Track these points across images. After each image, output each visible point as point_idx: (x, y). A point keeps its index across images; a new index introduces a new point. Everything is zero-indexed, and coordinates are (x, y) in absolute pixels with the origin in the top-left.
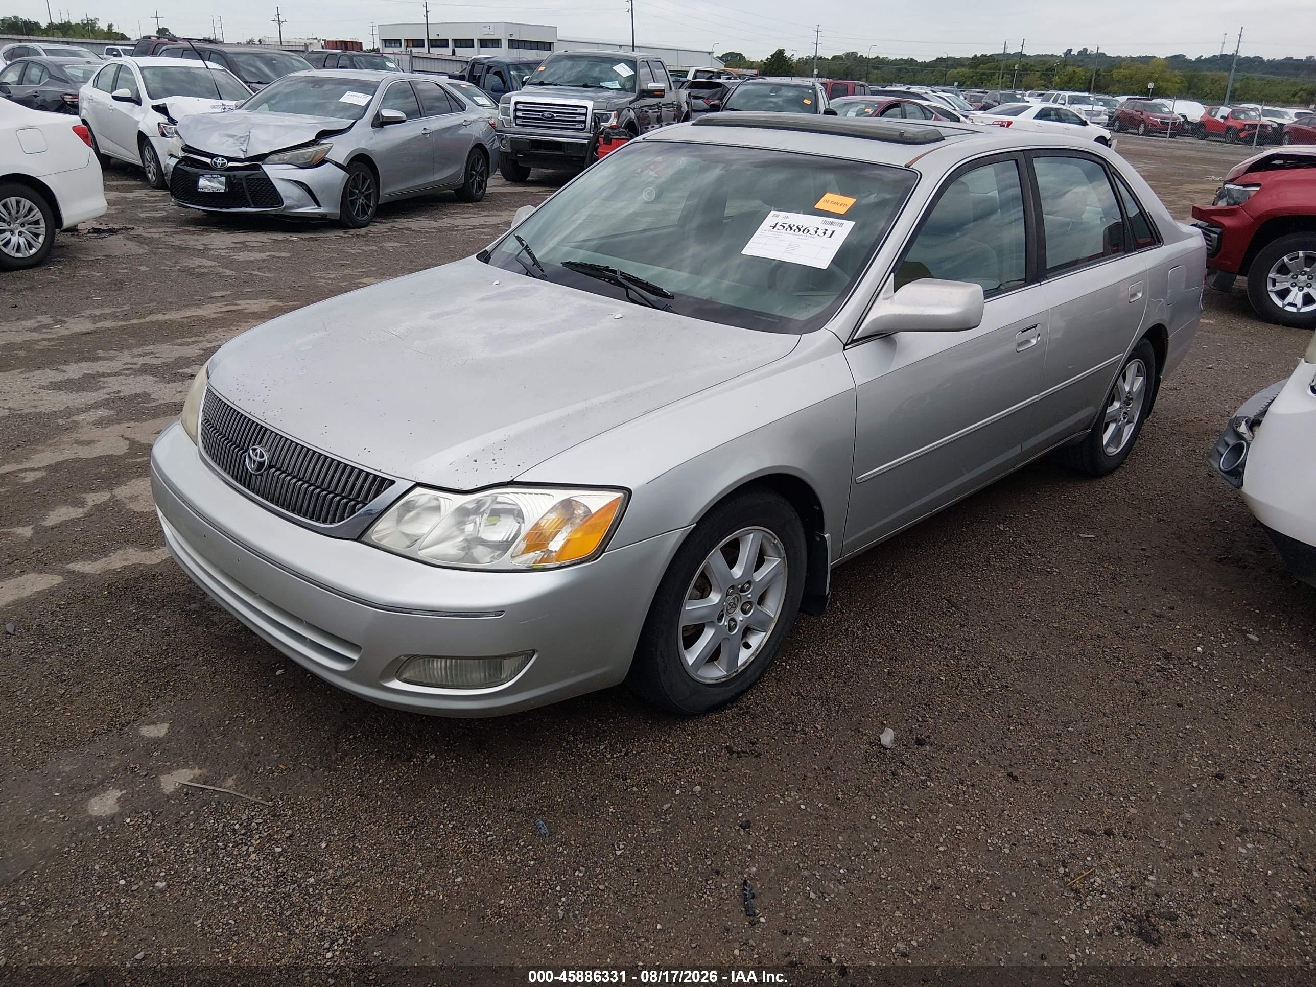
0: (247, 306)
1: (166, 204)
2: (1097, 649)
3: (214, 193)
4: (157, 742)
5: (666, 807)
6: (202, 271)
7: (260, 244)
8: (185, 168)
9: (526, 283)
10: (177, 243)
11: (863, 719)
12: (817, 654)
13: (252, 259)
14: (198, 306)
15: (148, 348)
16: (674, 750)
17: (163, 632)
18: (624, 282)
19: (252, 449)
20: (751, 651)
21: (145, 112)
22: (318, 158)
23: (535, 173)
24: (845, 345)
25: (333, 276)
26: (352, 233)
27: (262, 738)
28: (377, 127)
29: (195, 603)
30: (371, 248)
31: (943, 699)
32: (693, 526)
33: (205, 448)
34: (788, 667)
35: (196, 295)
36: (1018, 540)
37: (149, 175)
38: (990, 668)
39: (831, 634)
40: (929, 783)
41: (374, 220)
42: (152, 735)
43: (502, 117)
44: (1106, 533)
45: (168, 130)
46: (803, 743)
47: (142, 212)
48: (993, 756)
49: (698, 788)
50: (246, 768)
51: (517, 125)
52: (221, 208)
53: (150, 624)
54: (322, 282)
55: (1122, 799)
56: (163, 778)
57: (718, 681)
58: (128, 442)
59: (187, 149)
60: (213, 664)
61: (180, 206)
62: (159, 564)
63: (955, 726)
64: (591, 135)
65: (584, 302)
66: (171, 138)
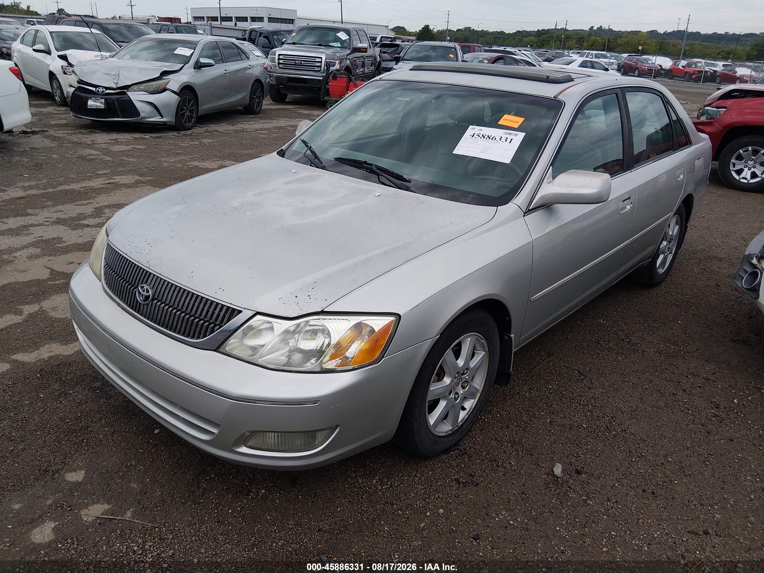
0: (120, 180)
1: (67, 116)
2: (675, 403)
3: (97, 109)
4: (77, 485)
5: (422, 525)
6: (91, 157)
7: (126, 140)
8: (79, 93)
9: (313, 172)
10: (75, 140)
11: (539, 456)
12: (503, 410)
13: (122, 150)
14: (90, 180)
15: (61, 207)
16: (422, 482)
17: (78, 403)
18: (378, 171)
19: (141, 287)
20: (466, 412)
21: (54, 59)
22: (162, 87)
23: (290, 97)
24: (525, 213)
25: (172, 160)
26: (183, 133)
27: (148, 480)
28: (197, 69)
29: (98, 382)
30: (194, 143)
31: (587, 441)
32: (438, 337)
33: (107, 284)
34: (486, 420)
35: (88, 173)
36: (613, 329)
37: (56, 97)
38: (612, 418)
39: (509, 395)
40: (589, 501)
41: (195, 125)
42: (74, 480)
43: (270, 63)
44: (665, 324)
45: (68, 71)
46: (504, 475)
47: (53, 120)
48: (626, 480)
49: (441, 511)
50: (139, 503)
51: (280, 68)
52: (102, 118)
53: (69, 397)
54: (166, 164)
55: (709, 508)
56: (83, 512)
57: (447, 434)
58: (49, 270)
59: (80, 82)
60: (112, 426)
61: (75, 116)
62: (73, 354)
63: (598, 459)
64: (325, 75)
65: (353, 185)
66: (70, 75)
